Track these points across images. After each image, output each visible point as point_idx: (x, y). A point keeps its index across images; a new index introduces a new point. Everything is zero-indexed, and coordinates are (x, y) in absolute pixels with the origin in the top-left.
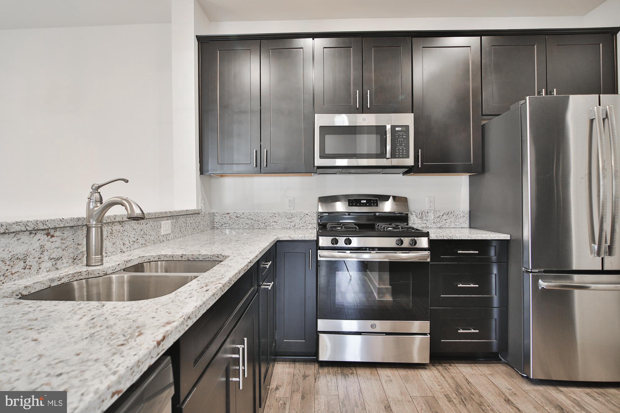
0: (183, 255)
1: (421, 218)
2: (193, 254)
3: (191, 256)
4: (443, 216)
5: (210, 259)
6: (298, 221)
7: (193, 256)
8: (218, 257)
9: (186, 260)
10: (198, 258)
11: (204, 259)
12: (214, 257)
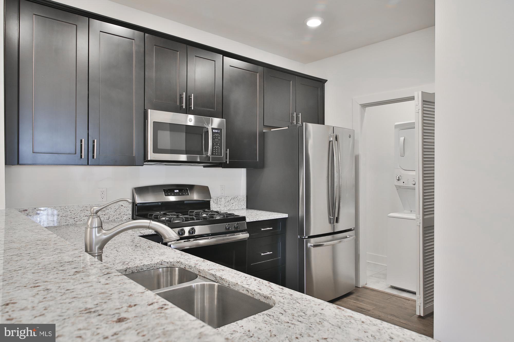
0: (127, 269)
1: (217, 203)
2: (138, 266)
3: (135, 268)
4: (231, 200)
5: (153, 267)
6: (112, 213)
7: (137, 267)
8: (162, 264)
9: (130, 273)
10: (142, 269)
11: (148, 268)
12: (158, 265)
